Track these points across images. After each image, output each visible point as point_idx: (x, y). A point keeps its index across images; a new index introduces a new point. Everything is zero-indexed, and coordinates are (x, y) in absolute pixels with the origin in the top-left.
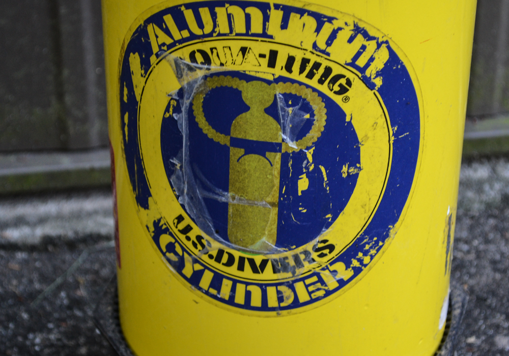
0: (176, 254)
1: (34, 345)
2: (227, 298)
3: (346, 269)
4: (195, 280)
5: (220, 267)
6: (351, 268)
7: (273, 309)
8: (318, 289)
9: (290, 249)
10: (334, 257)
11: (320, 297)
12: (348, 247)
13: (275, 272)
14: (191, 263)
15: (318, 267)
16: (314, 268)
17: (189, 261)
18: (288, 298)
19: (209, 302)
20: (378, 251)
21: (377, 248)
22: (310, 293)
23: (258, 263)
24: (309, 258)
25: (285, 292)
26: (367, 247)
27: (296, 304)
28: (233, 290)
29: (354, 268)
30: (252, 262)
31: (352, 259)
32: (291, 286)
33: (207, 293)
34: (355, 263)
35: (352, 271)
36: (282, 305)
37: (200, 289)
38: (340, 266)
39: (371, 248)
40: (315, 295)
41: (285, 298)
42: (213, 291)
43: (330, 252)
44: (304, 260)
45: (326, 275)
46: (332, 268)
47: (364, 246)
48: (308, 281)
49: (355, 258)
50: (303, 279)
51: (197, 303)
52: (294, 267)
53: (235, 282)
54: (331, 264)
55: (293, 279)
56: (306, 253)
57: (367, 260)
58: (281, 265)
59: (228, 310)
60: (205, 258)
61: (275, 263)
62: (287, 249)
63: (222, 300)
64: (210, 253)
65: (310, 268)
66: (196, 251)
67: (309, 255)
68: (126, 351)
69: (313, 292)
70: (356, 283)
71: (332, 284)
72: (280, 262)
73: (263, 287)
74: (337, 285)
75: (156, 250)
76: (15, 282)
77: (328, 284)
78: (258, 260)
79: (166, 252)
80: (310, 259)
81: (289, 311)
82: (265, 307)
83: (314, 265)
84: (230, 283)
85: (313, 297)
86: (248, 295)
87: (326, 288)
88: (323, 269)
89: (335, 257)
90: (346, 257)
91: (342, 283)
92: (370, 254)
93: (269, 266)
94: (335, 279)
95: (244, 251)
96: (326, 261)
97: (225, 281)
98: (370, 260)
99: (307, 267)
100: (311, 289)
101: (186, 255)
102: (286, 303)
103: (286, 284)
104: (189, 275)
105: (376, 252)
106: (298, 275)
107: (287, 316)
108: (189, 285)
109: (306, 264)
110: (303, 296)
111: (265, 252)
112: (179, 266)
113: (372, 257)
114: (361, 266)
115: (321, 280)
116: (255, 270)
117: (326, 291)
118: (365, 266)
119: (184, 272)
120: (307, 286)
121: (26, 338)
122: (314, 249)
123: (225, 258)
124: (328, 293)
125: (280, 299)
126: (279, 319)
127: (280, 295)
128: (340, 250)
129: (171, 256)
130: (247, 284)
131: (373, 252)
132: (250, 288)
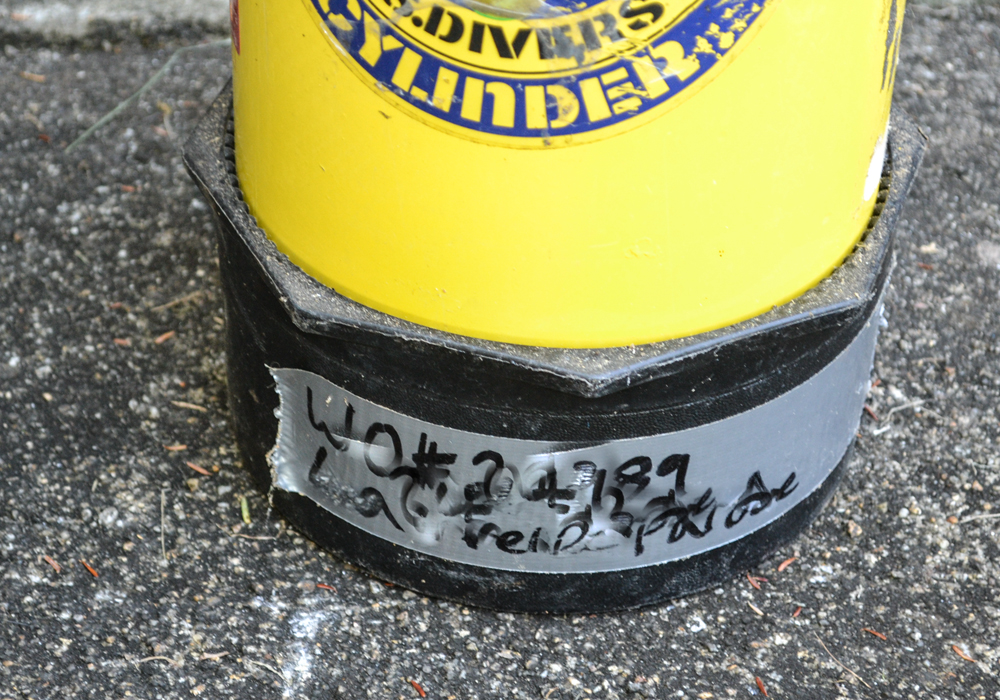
0: (349, 16)
1: (69, 225)
2: (446, 108)
3: (685, 57)
4: (384, 70)
5: (434, 44)
6: (694, 56)
7: (536, 133)
8: (628, 96)
9: (575, 10)
10: (660, 31)
11: (630, 111)
12: (691, 10)
13: (542, 56)
14: (378, 36)
15: (629, 49)
16: (621, 52)
17: (375, 31)
18: (566, 112)
19: (411, 116)
20: (749, 22)
21: (748, 16)
22: (611, 103)
23: (510, 37)
24: (611, 30)
25: (561, 98)
26: (728, 14)
27: (582, 124)
28: (459, 91)
29: (700, 56)
30: (498, 34)
31: (698, 37)
32: (574, 87)
33: (407, 97)
34: (703, 45)
35: (697, 61)
36: (555, 124)
37: (393, 88)
38: (672, 50)
39: (736, 15)
40: (620, 108)
41: (560, 111)
42: (420, 94)
43: (654, 20)
44: (602, 33)
45: (643, 67)
46: (656, 53)
47: (721, 11)
48: (608, 78)
49: (702, 35)
50: (597, 74)
51: (387, 117)
52: (581, 48)
53: (463, 75)
54: (655, 44)
55: (579, 72)
56: (606, 19)
57: (726, 39)
58: (556, 42)
59: (448, 133)
60: (406, 24)
61: (544, 38)
62: (568, 10)
63: (436, 112)
64: (416, 14)
65: (614, 52)
66: (388, 10)
67: (611, 24)
68: (246, 219)
69: (617, 100)
70: (703, 87)
71: (655, 86)
72: (554, 35)
73: (519, 87)
74: (665, 88)
75: (309, 10)
76: (34, 106)
77: (647, 85)
78: (510, 30)
79: (329, 13)
80: (614, 32)
81: (568, 137)
82: (520, 128)
83: (621, 44)
84: (454, 77)
85: (618, 111)
86: (488, 101)
87: (643, 94)
88: (639, 55)
89: (665, 31)
90: (685, 33)
91: (675, 85)
92: (733, 27)
93: (531, 44)
94: (662, 75)
95: (484, 11)
96: (646, 38)
97: (443, 73)
98: (732, 41)
99: (608, 48)
100: (613, 93)
101: (368, 18)
102: (562, 120)
103: (564, 82)
104: (372, 61)
105: (745, 25)
106: (589, 65)
107: (564, 147)
108: (372, 79)
109: (605, 41)
110: (597, 110)
111: (526, 14)
112: (354, 42)
113: (737, 35)
114: (714, 52)
115: (633, 78)
116: (504, 52)
117: (643, 99)
118: (723, 52)
119: (364, 53)
120: (605, 88)
121: (53, 211)
122: (623, 12)
123: (445, 26)
124: (647, 105)
125: (552, 113)
126: (548, 153)
127: (551, 105)
128: (675, 16)
129: (338, 20)
130: (487, 79)
131: (739, 24)
132: (492, 88)
